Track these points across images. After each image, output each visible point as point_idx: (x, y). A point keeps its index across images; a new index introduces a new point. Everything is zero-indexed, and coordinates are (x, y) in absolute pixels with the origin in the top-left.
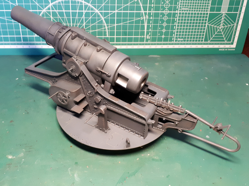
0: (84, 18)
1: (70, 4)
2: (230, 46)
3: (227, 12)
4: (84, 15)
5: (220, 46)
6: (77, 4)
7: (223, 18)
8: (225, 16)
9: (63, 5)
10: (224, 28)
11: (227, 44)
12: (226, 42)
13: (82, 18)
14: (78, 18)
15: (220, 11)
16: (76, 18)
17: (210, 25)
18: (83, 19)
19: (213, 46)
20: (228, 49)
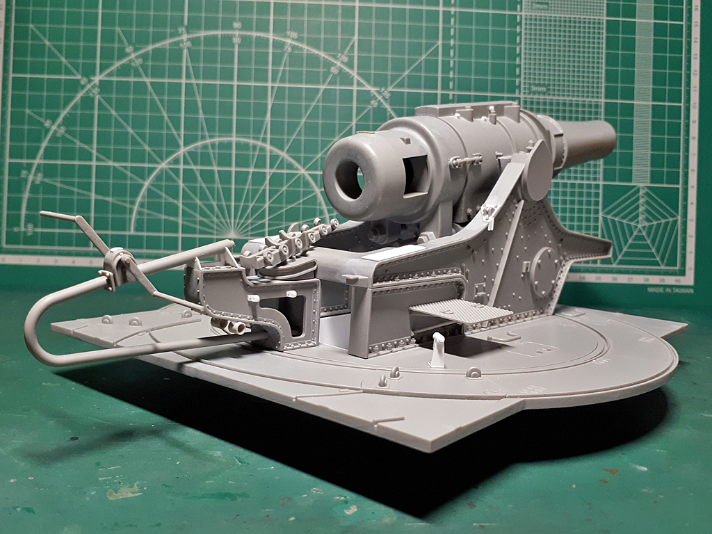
0: (268, 188)
1: (234, 152)
2: (676, 281)
3: (649, 185)
4: (267, 182)
5: (647, 280)
6: (251, 153)
7: (641, 201)
8: (647, 194)
9: (214, 154)
10: (651, 227)
11: (667, 273)
12: (663, 267)
13: (263, 188)
14: (251, 187)
15: (631, 181)
16: (247, 187)
17: (609, 217)
18: (264, 190)
19: (629, 278)
20: (674, 289)
